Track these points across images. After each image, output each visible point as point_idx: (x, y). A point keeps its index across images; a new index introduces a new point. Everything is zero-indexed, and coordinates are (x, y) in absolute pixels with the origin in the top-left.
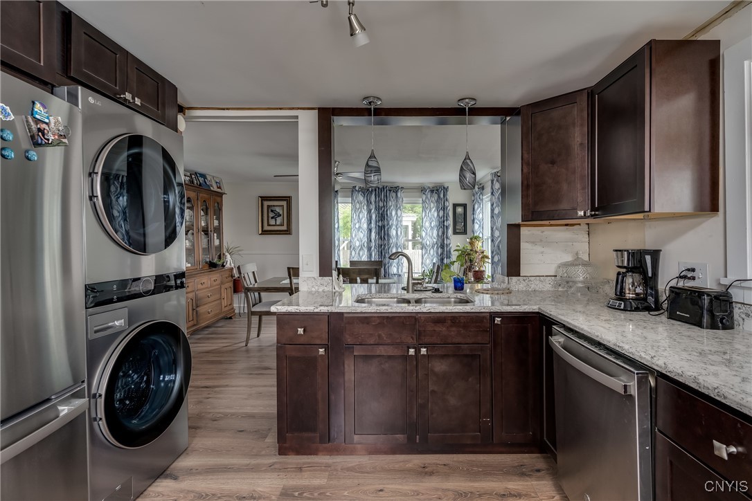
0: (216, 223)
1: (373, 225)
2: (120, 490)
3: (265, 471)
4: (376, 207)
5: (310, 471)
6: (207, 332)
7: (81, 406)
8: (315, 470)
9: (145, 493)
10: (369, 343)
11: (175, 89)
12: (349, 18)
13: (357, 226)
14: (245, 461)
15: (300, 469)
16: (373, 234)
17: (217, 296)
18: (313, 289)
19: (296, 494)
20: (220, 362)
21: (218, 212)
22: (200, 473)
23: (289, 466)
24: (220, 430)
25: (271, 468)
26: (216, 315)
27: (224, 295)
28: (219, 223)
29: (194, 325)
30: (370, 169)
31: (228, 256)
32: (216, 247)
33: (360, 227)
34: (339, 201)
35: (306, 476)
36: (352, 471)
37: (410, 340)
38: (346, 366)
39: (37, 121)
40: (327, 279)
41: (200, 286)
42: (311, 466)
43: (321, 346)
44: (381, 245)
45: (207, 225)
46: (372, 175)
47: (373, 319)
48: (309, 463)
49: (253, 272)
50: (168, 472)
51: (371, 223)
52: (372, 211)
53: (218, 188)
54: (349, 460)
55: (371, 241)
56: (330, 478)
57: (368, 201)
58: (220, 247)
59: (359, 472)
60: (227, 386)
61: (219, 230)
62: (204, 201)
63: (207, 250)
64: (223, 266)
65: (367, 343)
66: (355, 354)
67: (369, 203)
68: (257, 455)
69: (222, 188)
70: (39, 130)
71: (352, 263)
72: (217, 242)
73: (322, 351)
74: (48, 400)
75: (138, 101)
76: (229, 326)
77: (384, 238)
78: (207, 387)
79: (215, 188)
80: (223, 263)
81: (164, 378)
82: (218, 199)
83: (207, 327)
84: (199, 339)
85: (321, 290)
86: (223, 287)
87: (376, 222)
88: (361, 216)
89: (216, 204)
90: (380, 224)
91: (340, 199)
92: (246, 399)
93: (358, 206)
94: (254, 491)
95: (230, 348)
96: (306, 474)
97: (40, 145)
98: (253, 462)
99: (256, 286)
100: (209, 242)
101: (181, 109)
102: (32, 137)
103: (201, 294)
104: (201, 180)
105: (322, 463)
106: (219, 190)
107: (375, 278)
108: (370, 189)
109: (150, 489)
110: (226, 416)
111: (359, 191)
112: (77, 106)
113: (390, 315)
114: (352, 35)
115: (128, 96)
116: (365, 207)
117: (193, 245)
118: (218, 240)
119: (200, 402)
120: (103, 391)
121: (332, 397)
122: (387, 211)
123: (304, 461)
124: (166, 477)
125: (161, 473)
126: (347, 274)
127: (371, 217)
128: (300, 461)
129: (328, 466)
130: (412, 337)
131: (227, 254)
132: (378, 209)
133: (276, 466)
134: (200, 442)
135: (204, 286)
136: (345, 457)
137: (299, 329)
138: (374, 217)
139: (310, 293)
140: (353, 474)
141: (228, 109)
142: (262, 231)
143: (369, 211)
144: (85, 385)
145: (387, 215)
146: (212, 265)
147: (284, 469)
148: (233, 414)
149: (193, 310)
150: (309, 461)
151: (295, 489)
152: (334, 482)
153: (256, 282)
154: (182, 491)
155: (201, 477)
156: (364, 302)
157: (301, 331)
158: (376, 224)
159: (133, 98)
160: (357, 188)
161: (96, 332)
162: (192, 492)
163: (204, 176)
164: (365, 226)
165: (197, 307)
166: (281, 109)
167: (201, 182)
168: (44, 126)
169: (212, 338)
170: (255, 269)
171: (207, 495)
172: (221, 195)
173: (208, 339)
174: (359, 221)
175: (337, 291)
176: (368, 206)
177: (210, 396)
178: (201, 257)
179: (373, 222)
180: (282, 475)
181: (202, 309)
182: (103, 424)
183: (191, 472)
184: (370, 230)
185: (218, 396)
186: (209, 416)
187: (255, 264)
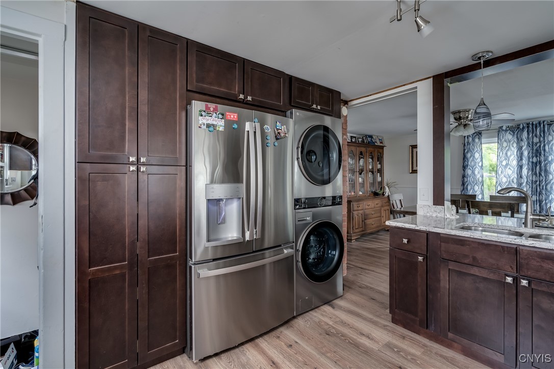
0: (379, 166)
1: (525, 161)
2: (307, 300)
3: (380, 327)
4: (528, 143)
5: (411, 342)
6: (371, 237)
7: (291, 252)
8: (414, 343)
9: (319, 308)
10: (463, 261)
11: (339, 93)
12: (416, 21)
13: (504, 163)
14: (370, 316)
15: (404, 338)
16: (525, 171)
17: (379, 215)
18: (428, 214)
19: (396, 350)
20: (373, 256)
21: (380, 159)
22: (345, 311)
23: (396, 332)
24: (362, 294)
25: (384, 327)
26: (378, 227)
27: (383, 214)
28: (381, 167)
29: (363, 231)
30: (477, 116)
31: (387, 188)
32: (379, 183)
33: (507, 164)
34: (482, 142)
35: (406, 343)
36: (444, 358)
37: (509, 270)
38: (441, 275)
39: (278, 129)
40: (440, 207)
41: (367, 207)
42: (412, 339)
43: (421, 255)
44: (537, 181)
45: (373, 168)
46: (481, 120)
47: (468, 243)
48: (411, 337)
49: (400, 200)
50: (331, 303)
51: (521, 159)
52: (524, 148)
53: (381, 143)
54: (445, 351)
55: (521, 177)
56: (423, 353)
57: (517, 138)
58: (381, 183)
59: (450, 363)
60: (373, 271)
61: (380, 171)
62: (371, 153)
63: (373, 184)
64: (383, 195)
65: (460, 261)
66: (450, 268)
67: (519, 140)
68: (378, 316)
69: (383, 143)
70: (279, 133)
71: (492, 197)
72: (379, 179)
73: (420, 258)
74: (280, 246)
75: (319, 107)
76: (386, 235)
77: (540, 174)
78: (361, 268)
79: (378, 144)
80: (384, 192)
81: (331, 252)
82: (381, 150)
83: (372, 233)
84: (366, 240)
85: (434, 215)
86: (383, 209)
87: (529, 158)
88: (509, 154)
89: (379, 154)
90: (535, 160)
91: (483, 140)
92: (382, 282)
93: (505, 144)
94: (370, 334)
95: (383, 249)
96: (406, 342)
97: (279, 139)
98: (375, 319)
99: (402, 210)
100: (374, 179)
101: (346, 103)
102: (276, 137)
103: (367, 212)
104: (369, 139)
105: (421, 342)
106: (381, 145)
107: (510, 212)
108: (521, 127)
109: (322, 307)
110: (367, 287)
111: (506, 131)
112: (292, 119)
113: (486, 242)
114: (419, 31)
115: (314, 106)
116: (515, 145)
117: (364, 181)
118: (380, 178)
119: (356, 275)
120: (300, 249)
121: (430, 296)
122: (544, 146)
123: (407, 333)
124: (330, 305)
125: (327, 302)
126: (477, 207)
127: (522, 154)
128: (405, 333)
129: (425, 346)
130: (511, 267)
131: (386, 187)
132: (531, 145)
133: (388, 328)
134: (349, 295)
135: (369, 207)
136: (442, 347)
137: (404, 240)
138: (526, 153)
139: (425, 217)
140: (445, 361)
141: (370, 95)
142: (412, 171)
143: (520, 149)
144: (294, 244)
145: (544, 150)
146: (376, 194)
147: (393, 332)
148: (371, 288)
149: (363, 221)
150: (412, 336)
151: (396, 347)
152: (425, 357)
153: (402, 206)
154: (335, 315)
155: (345, 313)
156: (471, 229)
157: (405, 241)
158: (529, 161)
159: (317, 107)
160: (504, 128)
161: (299, 221)
162: (340, 318)
163: (371, 137)
164: (515, 163)
165: (365, 220)
166: (404, 85)
167: (369, 140)
168: (280, 131)
169: (373, 241)
170: (402, 198)
171: (345, 323)
172: (382, 148)
173: (371, 241)
174: (507, 158)
175: (449, 218)
176: (518, 143)
177: (362, 273)
178: (368, 188)
179: (524, 159)
180: (390, 334)
181: (368, 222)
182: (300, 264)
183: (340, 308)
184: (521, 167)
185: (366, 275)
186: (359, 284)
187: (401, 194)
